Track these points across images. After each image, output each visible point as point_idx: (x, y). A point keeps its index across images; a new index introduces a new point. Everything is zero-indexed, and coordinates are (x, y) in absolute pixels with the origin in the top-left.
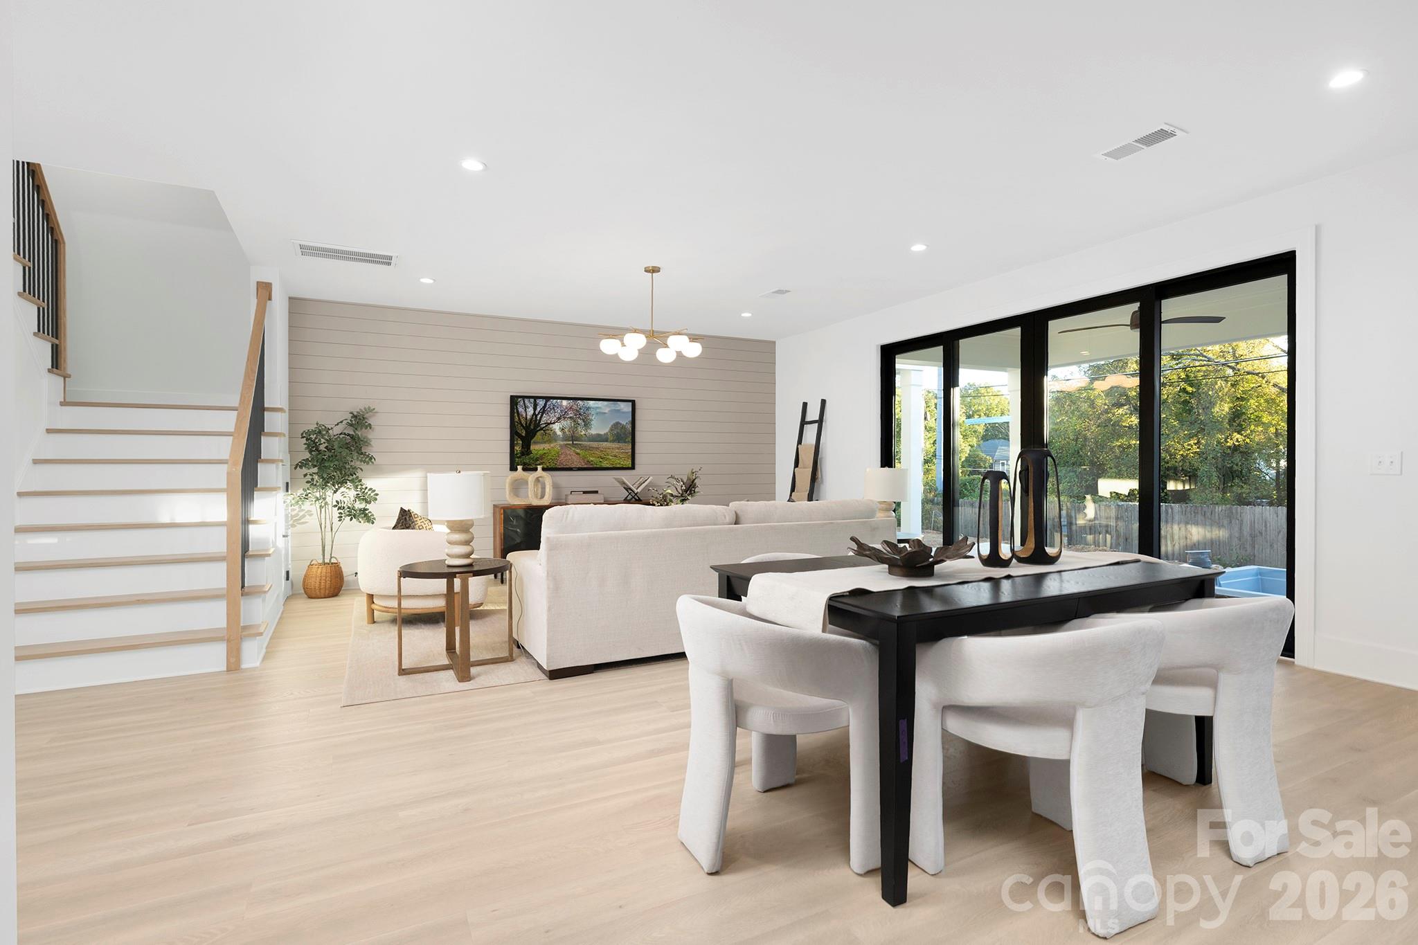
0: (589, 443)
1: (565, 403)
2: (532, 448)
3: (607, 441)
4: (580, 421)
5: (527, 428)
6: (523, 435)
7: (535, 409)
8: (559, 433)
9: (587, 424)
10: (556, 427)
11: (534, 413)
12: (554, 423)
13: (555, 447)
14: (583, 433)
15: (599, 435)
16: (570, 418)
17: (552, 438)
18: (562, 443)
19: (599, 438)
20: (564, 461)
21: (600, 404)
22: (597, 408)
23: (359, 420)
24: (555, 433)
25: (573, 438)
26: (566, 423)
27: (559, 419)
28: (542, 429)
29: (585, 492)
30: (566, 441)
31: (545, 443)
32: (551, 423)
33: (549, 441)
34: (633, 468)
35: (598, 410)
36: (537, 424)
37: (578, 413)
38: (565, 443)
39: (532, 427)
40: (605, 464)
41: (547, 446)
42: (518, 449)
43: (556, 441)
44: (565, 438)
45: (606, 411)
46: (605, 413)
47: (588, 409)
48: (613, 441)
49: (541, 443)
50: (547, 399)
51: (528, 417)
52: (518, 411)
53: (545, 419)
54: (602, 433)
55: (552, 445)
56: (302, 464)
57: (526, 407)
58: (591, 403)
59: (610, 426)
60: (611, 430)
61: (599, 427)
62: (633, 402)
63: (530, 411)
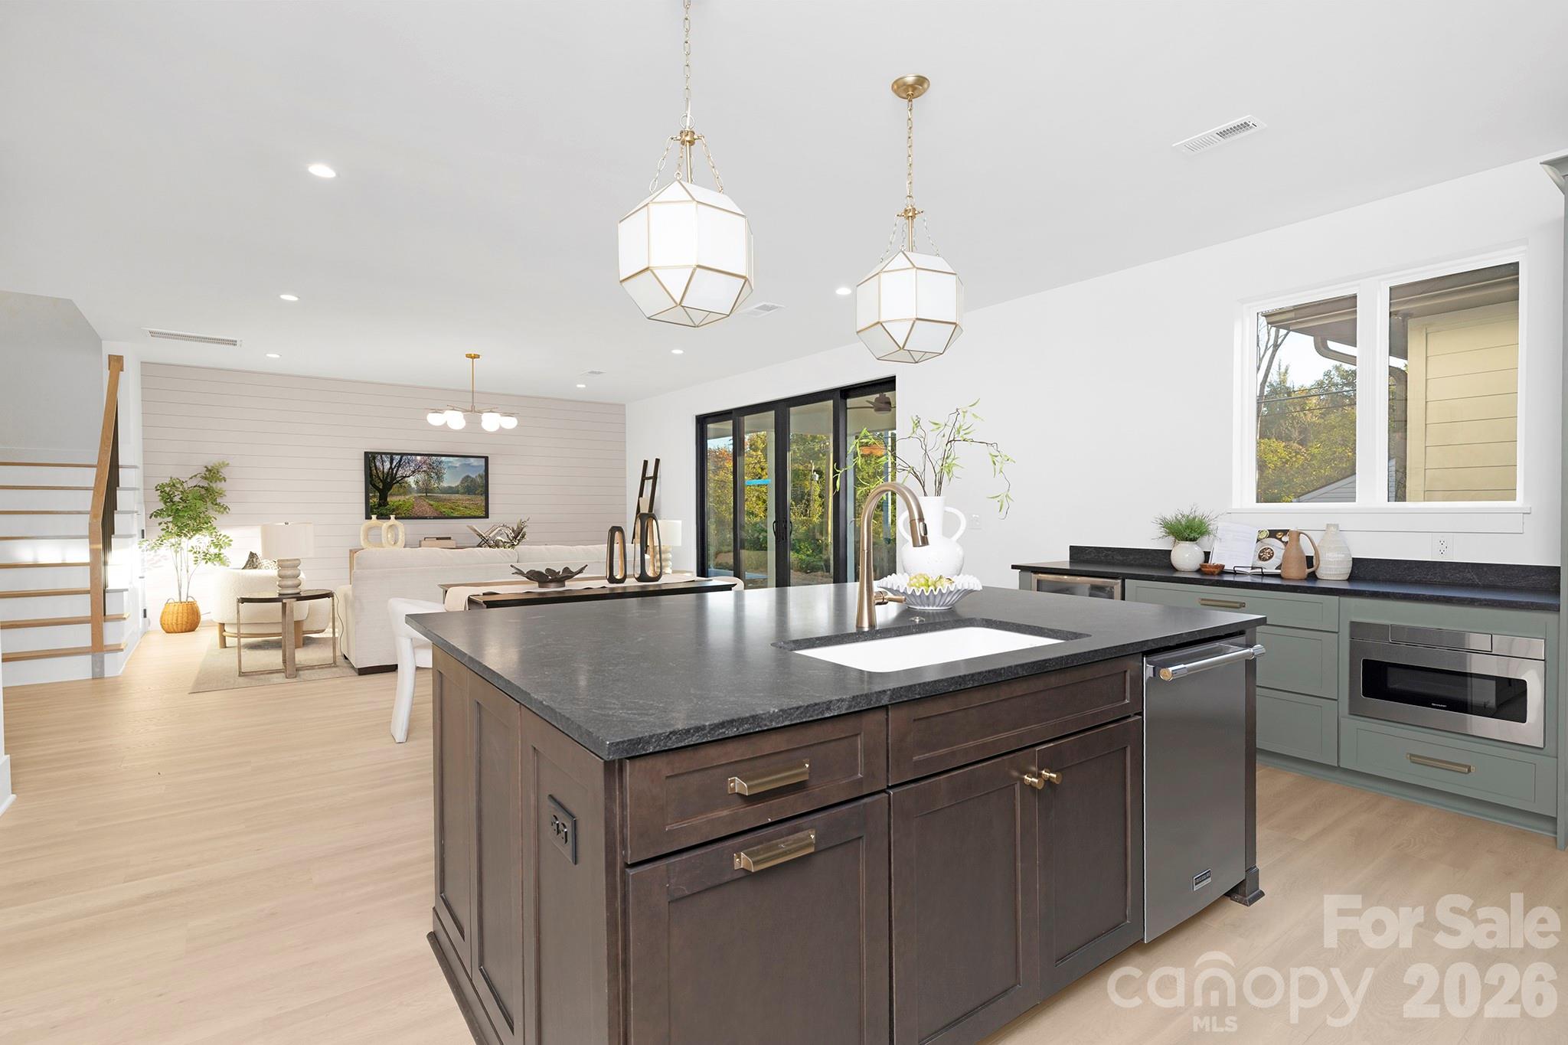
0: (441, 495)
1: (419, 458)
2: (388, 500)
3: (458, 493)
4: (433, 475)
5: (384, 481)
6: (381, 487)
7: (391, 463)
8: (413, 486)
9: (439, 478)
10: (411, 480)
11: (391, 467)
12: (409, 477)
13: (410, 498)
14: (436, 485)
15: (450, 488)
16: (424, 471)
17: (407, 490)
18: (416, 495)
19: (451, 490)
20: (417, 511)
21: (451, 459)
22: (450, 462)
23: (212, 473)
24: (410, 486)
25: (426, 490)
26: (420, 477)
27: (414, 472)
28: (398, 482)
29: (438, 539)
30: (420, 493)
31: (401, 495)
32: (406, 477)
33: (405, 494)
34: (487, 516)
35: (450, 464)
36: (393, 477)
37: (431, 466)
38: (419, 495)
39: (389, 480)
40: (456, 514)
41: (402, 498)
42: (375, 500)
43: (411, 493)
44: (419, 491)
45: (457, 465)
46: (456, 467)
47: (440, 463)
48: (463, 493)
49: (397, 495)
50: (402, 455)
51: (386, 470)
52: (375, 465)
53: (400, 473)
54: (453, 486)
55: (407, 497)
56: (158, 514)
57: (383, 462)
58: (443, 458)
59: (461, 479)
60: (462, 483)
61: (450, 481)
62: (486, 458)
63: (387, 465)
